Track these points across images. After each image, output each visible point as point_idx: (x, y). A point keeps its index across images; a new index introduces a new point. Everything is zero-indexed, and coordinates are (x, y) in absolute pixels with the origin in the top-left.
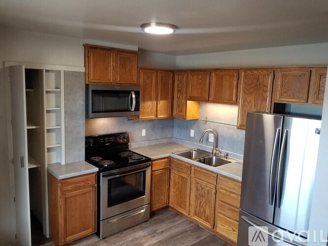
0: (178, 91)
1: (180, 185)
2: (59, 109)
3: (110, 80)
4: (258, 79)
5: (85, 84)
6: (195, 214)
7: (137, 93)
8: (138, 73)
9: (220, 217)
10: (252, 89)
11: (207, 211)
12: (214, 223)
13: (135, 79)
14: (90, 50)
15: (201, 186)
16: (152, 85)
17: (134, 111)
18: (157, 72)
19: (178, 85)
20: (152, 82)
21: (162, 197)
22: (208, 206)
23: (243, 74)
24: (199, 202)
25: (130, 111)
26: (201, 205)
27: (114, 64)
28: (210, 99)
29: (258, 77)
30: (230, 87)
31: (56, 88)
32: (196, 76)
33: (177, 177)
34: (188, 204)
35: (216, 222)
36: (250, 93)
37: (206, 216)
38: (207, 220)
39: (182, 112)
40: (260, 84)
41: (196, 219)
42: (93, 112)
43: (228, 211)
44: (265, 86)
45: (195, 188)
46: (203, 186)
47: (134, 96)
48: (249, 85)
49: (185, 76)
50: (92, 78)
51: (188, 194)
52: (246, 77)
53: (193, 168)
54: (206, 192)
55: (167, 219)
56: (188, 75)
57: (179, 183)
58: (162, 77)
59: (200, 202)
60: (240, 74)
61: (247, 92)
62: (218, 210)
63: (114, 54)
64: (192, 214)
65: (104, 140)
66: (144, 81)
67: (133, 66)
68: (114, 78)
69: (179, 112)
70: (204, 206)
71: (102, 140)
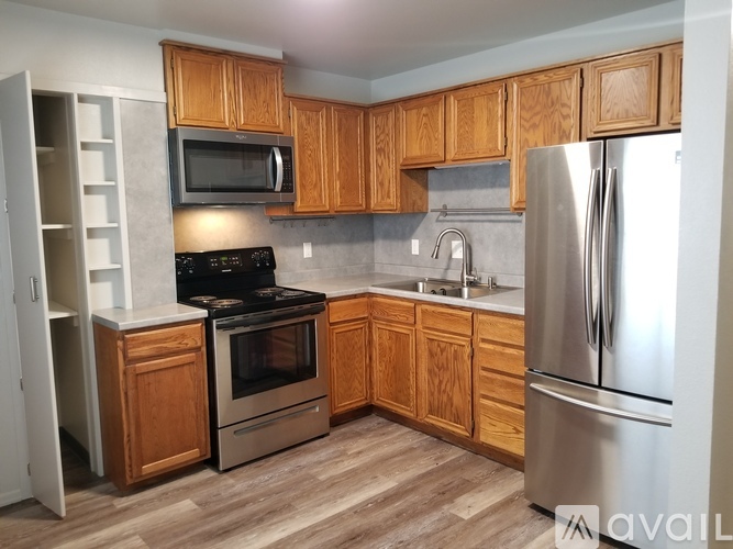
0: (379, 151)
1: (394, 352)
2: (113, 183)
3: (224, 122)
4: (548, 94)
5: (169, 130)
6: (431, 412)
7: (287, 152)
8: (287, 109)
9: (485, 407)
10: (539, 117)
11: (457, 399)
12: (474, 423)
13: (280, 121)
14: (176, 53)
15: (439, 345)
16: (318, 138)
17: (282, 190)
18: (328, 109)
19: (377, 137)
20: (318, 130)
21: (356, 384)
22: (456, 388)
23: (515, 86)
24: (437, 382)
25: (272, 191)
26: (443, 387)
27: (231, 86)
28: (448, 157)
29: (549, 88)
30: (491, 122)
31: (104, 138)
32: (414, 111)
33: (386, 335)
34: (413, 392)
35: (476, 419)
36: (534, 126)
37: (454, 411)
38: (457, 420)
39: (389, 197)
40: (553, 103)
41: (434, 422)
42: (188, 190)
43: (502, 390)
44: (563, 105)
45: (426, 353)
46: (443, 345)
47: (279, 159)
48: (531, 108)
49: (392, 115)
50: (182, 116)
51: (413, 370)
52: (522, 91)
53: (419, 309)
54: (451, 357)
55: (369, 430)
56: (397, 111)
57: (390, 349)
58: (340, 121)
59: (440, 382)
60: (509, 90)
61: (527, 125)
62: (480, 390)
63: (230, 65)
64: (424, 411)
65: (219, 262)
66: (300, 127)
67: (272, 93)
68: (232, 118)
69: (383, 198)
70: (448, 389)
71: (214, 262)
